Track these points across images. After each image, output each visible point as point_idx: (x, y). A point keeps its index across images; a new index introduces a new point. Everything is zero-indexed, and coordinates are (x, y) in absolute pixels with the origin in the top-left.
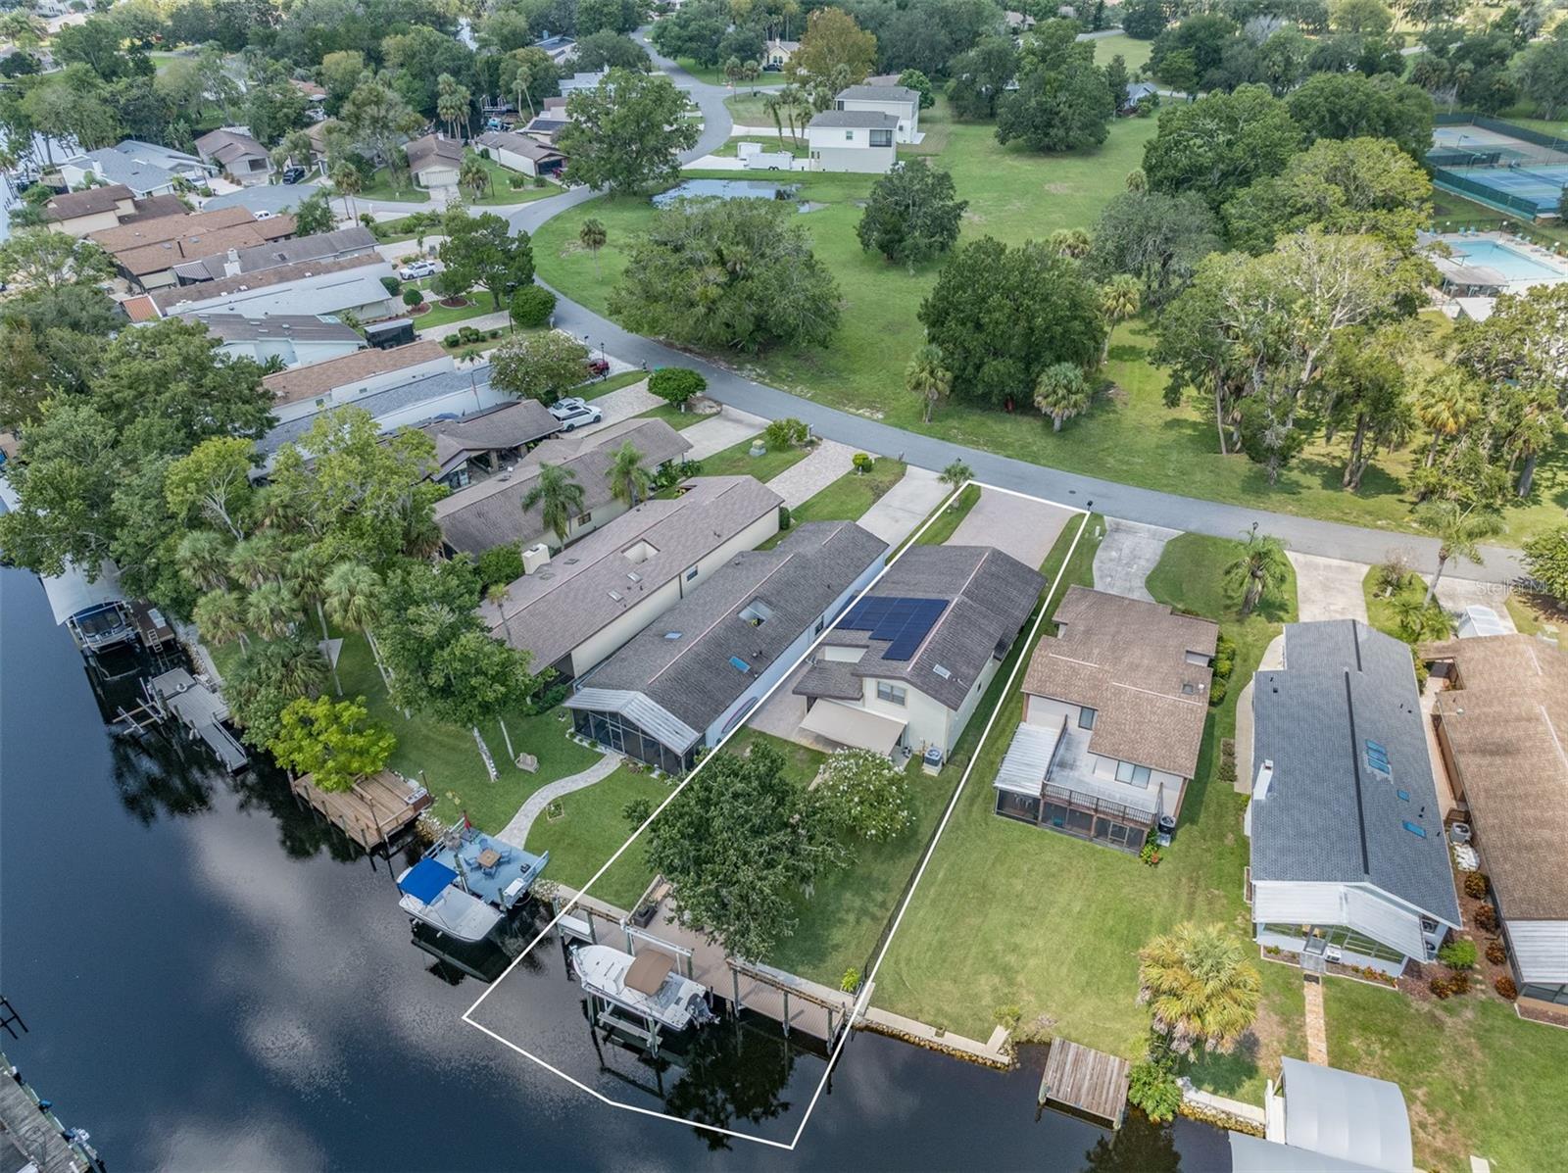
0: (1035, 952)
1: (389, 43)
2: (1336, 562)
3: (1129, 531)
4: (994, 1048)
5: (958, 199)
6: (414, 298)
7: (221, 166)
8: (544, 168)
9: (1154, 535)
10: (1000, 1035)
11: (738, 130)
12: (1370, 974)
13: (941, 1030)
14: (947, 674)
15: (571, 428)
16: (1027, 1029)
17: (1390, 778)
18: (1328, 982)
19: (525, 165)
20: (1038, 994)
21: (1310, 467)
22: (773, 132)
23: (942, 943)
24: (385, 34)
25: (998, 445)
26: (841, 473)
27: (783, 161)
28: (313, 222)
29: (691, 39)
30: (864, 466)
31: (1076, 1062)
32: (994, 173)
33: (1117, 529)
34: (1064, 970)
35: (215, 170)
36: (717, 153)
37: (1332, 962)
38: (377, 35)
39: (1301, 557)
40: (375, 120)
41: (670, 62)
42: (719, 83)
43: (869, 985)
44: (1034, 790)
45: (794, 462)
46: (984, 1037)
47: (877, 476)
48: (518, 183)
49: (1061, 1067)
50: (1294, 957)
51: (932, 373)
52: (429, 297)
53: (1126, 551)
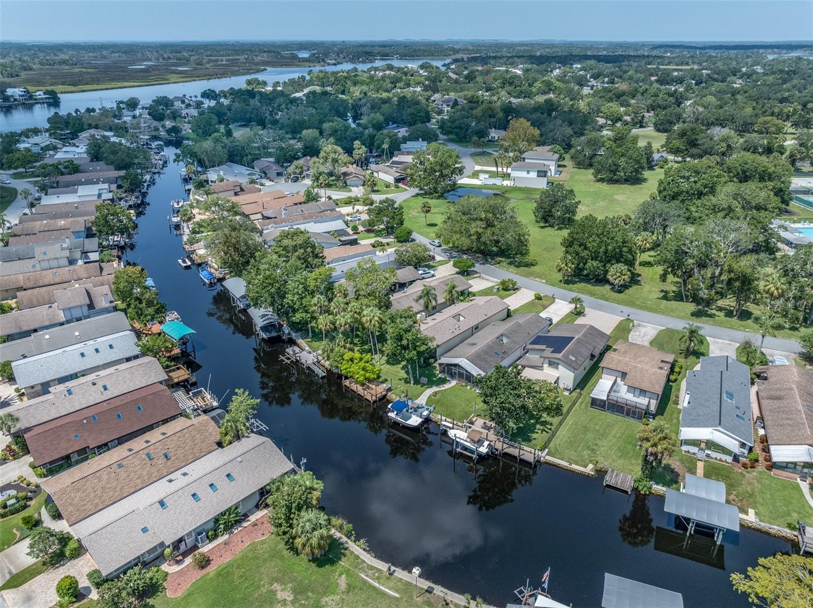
2: (726, 342)
3: (644, 326)
4: (589, 469)
5: (577, 200)
6: (355, 229)
7: (265, 174)
8: (398, 180)
9: (654, 328)
11: (477, 168)
12: (721, 460)
13: (571, 464)
14: (574, 359)
16: (600, 466)
17: (734, 402)
18: (705, 461)
19: (390, 179)
20: (604, 457)
21: (720, 309)
22: (494, 169)
25: (592, 294)
26: (530, 300)
27: (498, 182)
28: (311, 198)
30: (539, 298)
31: (617, 475)
33: (639, 325)
36: (469, 177)
37: (708, 456)
39: (712, 339)
41: (445, 137)
42: (467, 147)
43: (547, 450)
45: (511, 295)
46: (586, 467)
47: (544, 302)
48: (388, 186)
49: (612, 476)
50: (694, 454)
51: (566, 265)
53: (642, 332)
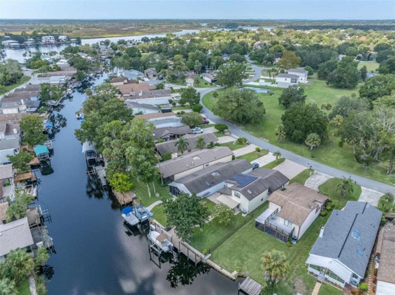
0: (251, 258)
1: (190, 54)
2: (375, 191)
3: (320, 175)
4: (233, 275)
6: (174, 104)
7: (147, 75)
8: (213, 81)
9: (326, 177)
10: (235, 273)
11: (262, 77)
12: (336, 285)
13: (222, 268)
14: (250, 193)
15: (195, 133)
16: (242, 273)
17: (358, 240)
18: (323, 283)
19: (209, 80)
20: (248, 267)
21: (379, 168)
22: (269, 78)
23: (230, 251)
24: (189, 52)
25: (294, 151)
26: (252, 151)
27: (269, 84)
28: (160, 87)
29: (257, 56)
30: (258, 150)
31: (250, 283)
32: (323, 91)
33: (317, 174)
34: (256, 264)
35: (146, 76)
36: (255, 81)
37: (326, 279)
38: (188, 52)
39: (365, 188)
40: (178, 68)
41: (252, 61)
42: (262, 67)
43: (210, 255)
44: (263, 223)
45: (242, 147)
46: (231, 272)
47: (261, 153)
48: (206, 84)
49: (246, 283)
50: (316, 276)
51: (280, 132)
52: (177, 104)
53: (317, 179)
